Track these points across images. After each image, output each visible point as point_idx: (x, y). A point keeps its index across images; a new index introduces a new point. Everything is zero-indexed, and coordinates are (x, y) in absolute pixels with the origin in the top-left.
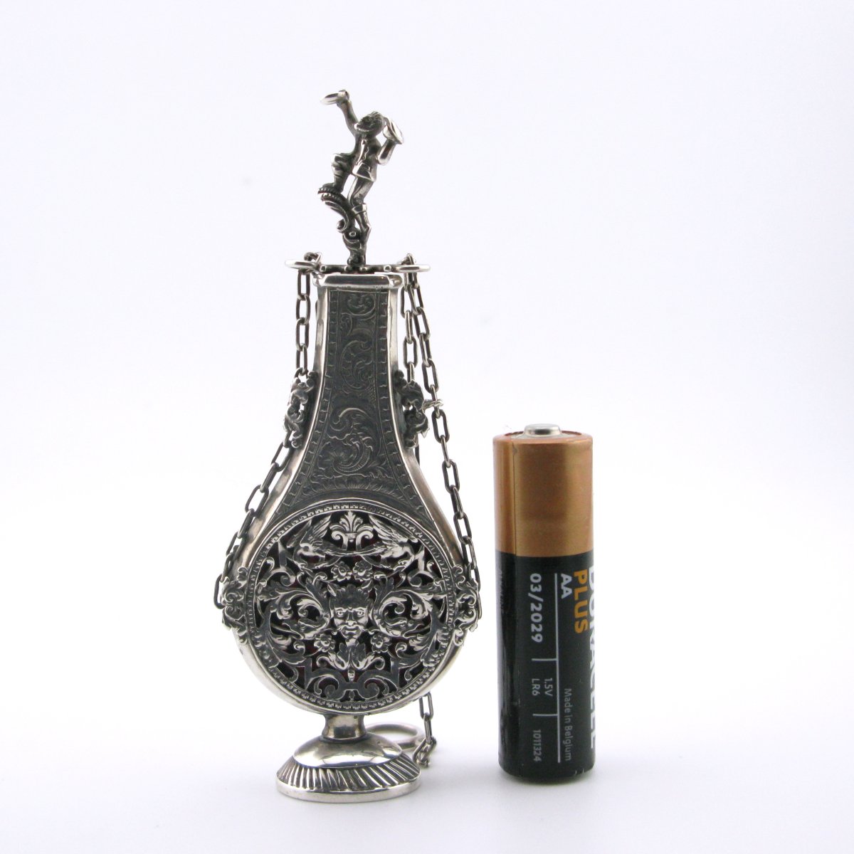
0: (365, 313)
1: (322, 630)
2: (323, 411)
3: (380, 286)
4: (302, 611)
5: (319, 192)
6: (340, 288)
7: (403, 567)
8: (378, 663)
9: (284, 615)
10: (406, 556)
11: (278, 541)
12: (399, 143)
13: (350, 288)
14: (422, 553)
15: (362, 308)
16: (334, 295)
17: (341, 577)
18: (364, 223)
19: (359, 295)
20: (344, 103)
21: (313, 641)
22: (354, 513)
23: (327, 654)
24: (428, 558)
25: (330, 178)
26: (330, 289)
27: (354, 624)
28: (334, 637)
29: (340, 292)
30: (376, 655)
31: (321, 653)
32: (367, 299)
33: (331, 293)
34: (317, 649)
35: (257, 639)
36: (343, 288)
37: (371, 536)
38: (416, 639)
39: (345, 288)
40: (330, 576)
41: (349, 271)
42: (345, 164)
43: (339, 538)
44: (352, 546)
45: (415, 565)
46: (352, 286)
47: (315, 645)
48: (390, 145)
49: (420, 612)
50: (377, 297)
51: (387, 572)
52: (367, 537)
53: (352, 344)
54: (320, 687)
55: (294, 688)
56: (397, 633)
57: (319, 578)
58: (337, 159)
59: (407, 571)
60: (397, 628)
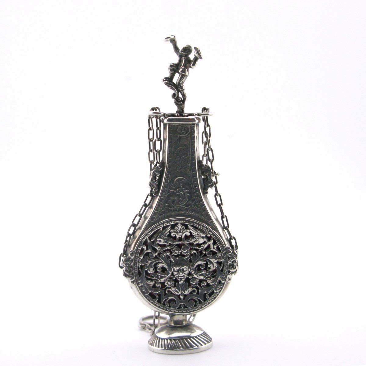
0: (184, 134)
1: (168, 277)
2: (167, 179)
3: (191, 123)
4: (159, 269)
5: (163, 81)
6: (173, 124)
7: (204, 248)
8: (194, 291)
9: (151, 271)
10: (205, 243)
11: (148, 238)
12: (201, 58)
13: (178, 124)
14: (212, 241)
15: (184, 132)
17: (176, 253)
18: (184, 95)
19: (182, 126)
20: (173, 41)
21: (164, 282)
22: (181, 224)
23: (171, 288)
24: (215, 243)
25: (168, 75)
26: (169, 124)
27: (183, 274)
28: (173, 280)
29: (174, 125)
30: (193, 287)
31: (168, 288)
32: (186, 128)
33: (170, 126)
34: (166, 286)
35: (139, 282)
36: (175, 124)
37: (189, 234)
38: (210, 279)
40: (171, 253)
41: (178, 116)
42: (175, 68)
43: (174, 236)
44: (180, 239)
45: (209, 247)
47: (165, 284)
48: (196, 59)
49: (212, 267)
50: (190, 127)
51: (196, 250)
52: (187, 235)
53: (180, 149)
54: (168, 303)
55: (157, 304)
56: (202, 277)
57: (166, 254)
58: (171, 66)
59: (206, 249)
60: (202, 275)
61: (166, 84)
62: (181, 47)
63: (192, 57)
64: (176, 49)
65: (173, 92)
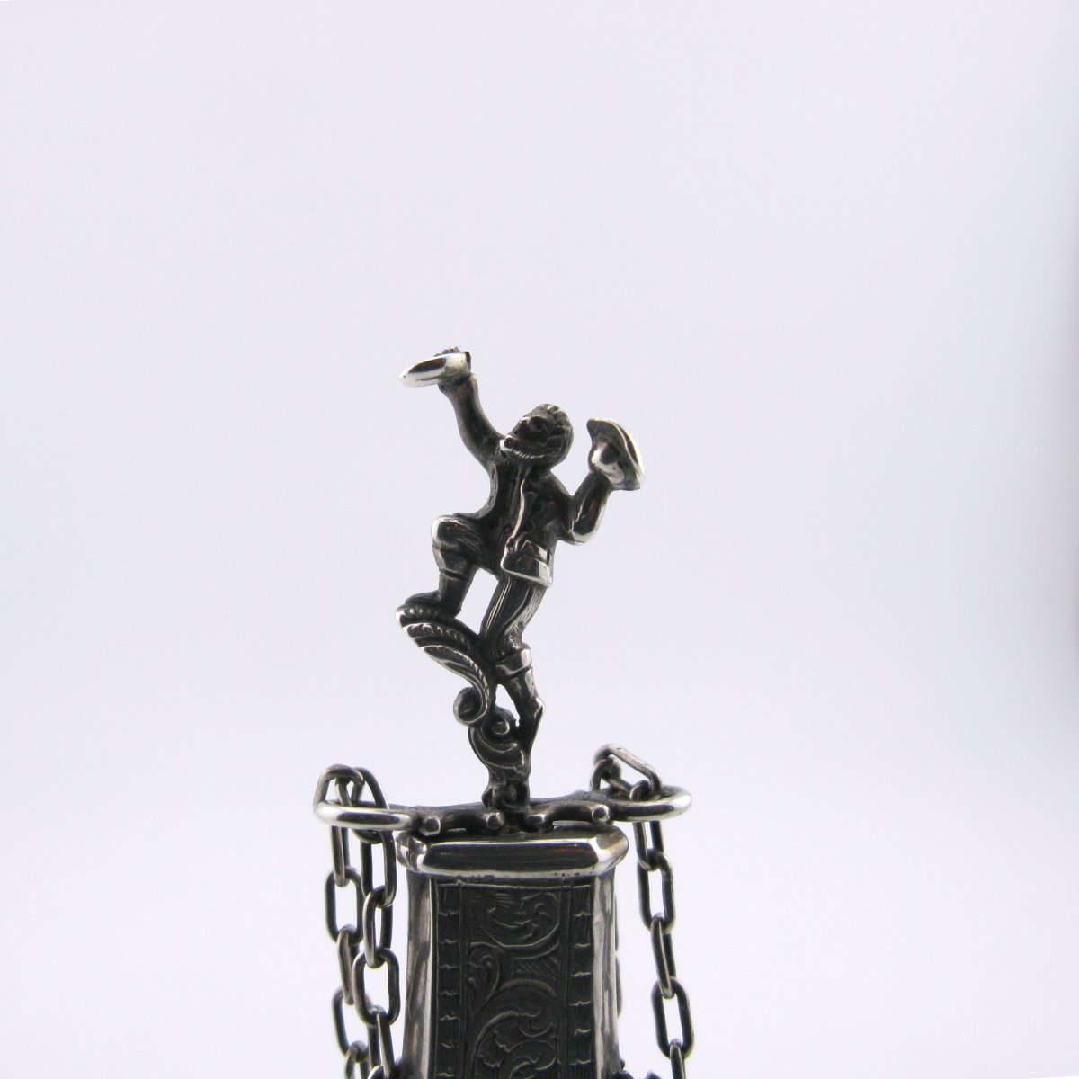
0: (529, 940)
3: (571, 873)
5: (404, 621)
6: (464, 879)
12: (630, 484)
13: (491, 880)
15: (525, 929)
16: (448, 896)
18: (527, 703)
19: (516, 894)
20: (460, 387)
26: (437, 880)
29: (465, 888)
32: (537, 905)
33: (442, 890)
36: (472, 880)
39: (479, 880)
41: (492, 831)
46: (497, 874)
48: (596, 489)
50: (564, 899)
53: (501, 1021)
58: (446, 530)
61: (422, 638)
62: (504, 418)
63: (570, 474)
64: (476, 431)
65: (462, 683)
